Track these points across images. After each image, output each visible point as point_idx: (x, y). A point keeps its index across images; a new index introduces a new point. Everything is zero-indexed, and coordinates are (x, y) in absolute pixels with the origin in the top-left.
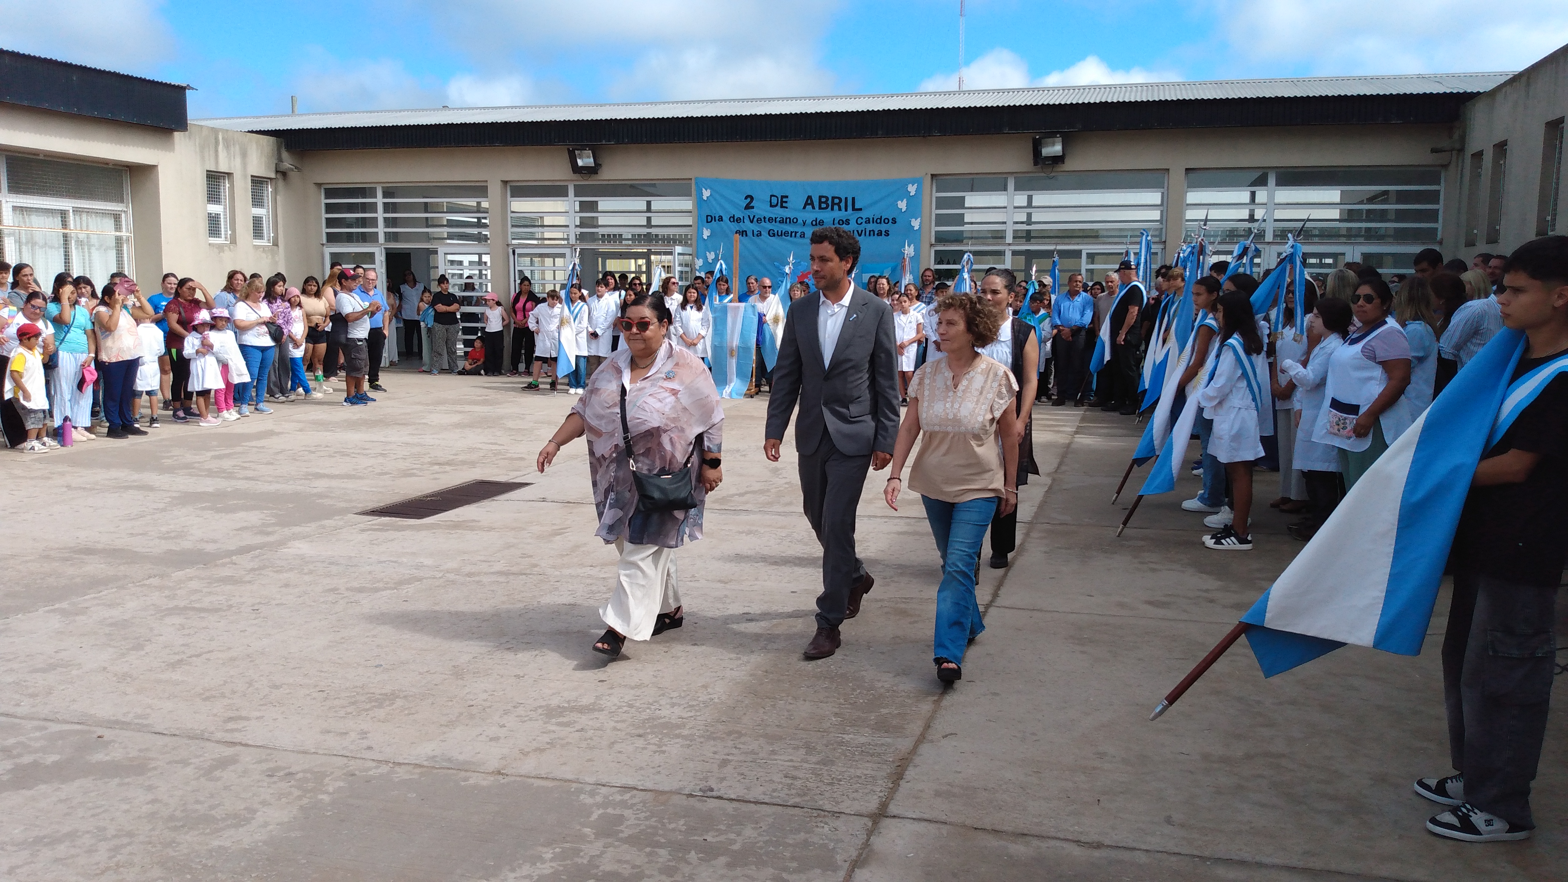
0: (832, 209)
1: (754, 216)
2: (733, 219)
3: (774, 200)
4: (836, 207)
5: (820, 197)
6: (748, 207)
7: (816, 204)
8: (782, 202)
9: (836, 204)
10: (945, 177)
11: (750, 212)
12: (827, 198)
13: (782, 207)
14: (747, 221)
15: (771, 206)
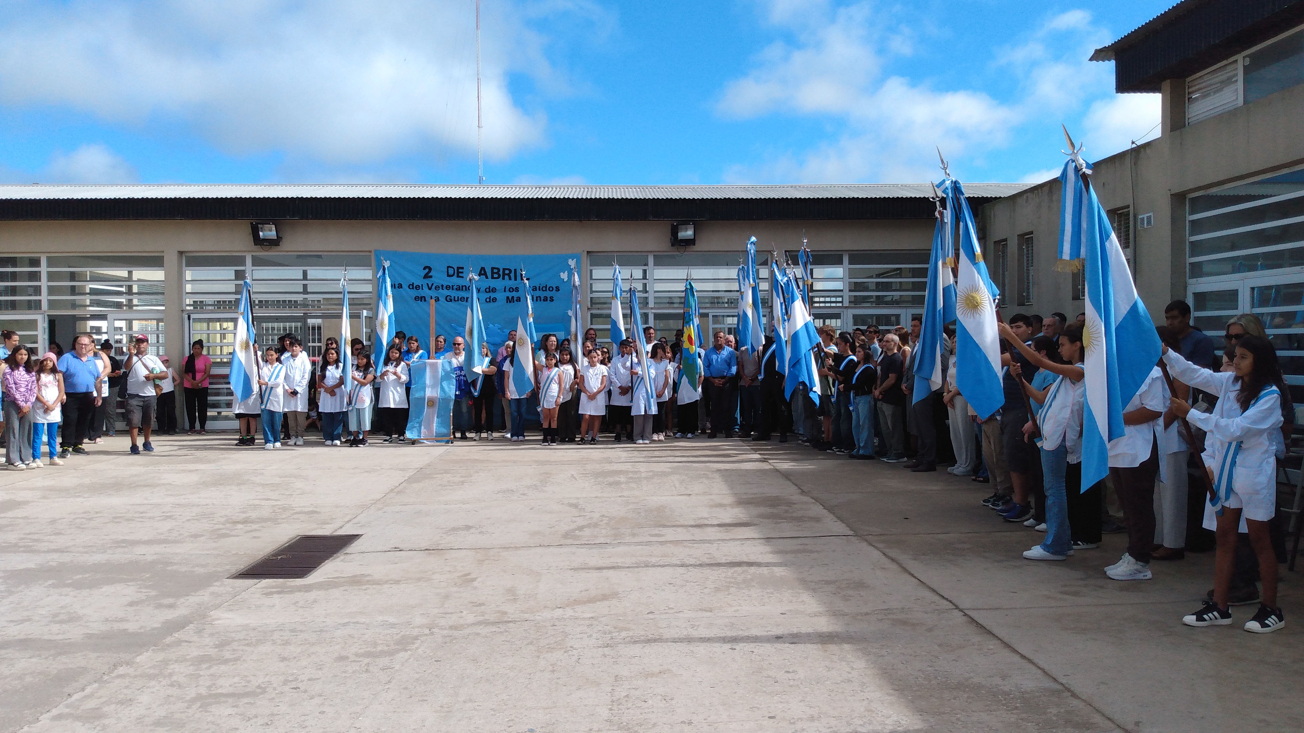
0: (503, 279)
1: (433, 284)
2: (412, 286)
3: (451, 271)
4: (506, 277)
5: (493, 269)
6: (427, 276)
7: (489, 275)
8: (458, 273)
9: (507, 274)
10: (599, 254)
11: (427, 281)
12: (499, 269)
13: (458, 276)
14: (426, 289)
15: (448, 276)
